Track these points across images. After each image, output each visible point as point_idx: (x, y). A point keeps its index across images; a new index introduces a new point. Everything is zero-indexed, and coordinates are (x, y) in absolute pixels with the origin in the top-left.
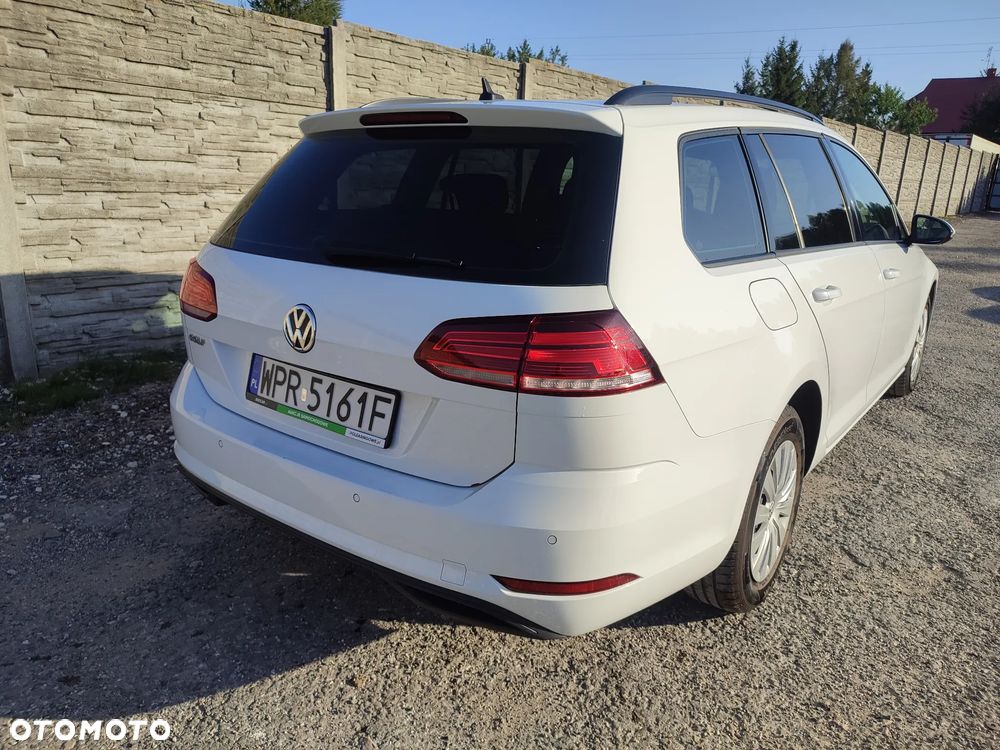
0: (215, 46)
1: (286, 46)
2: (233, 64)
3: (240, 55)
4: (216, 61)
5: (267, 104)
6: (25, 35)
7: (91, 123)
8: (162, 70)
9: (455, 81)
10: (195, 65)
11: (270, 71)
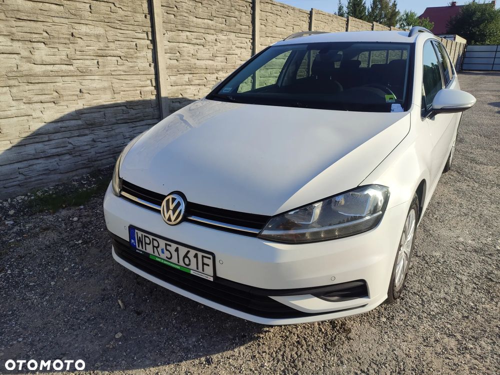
0: (221, 9)
1: (241, 8)
2: (225, 17)
3: (227, 13)
4: (221, 16)
5: (235, 34)
6: (169, 9)
7: (186, 45)
8: (206, 21)
9: (290, 20)
10: (215, 18)
11: (236, 19)
